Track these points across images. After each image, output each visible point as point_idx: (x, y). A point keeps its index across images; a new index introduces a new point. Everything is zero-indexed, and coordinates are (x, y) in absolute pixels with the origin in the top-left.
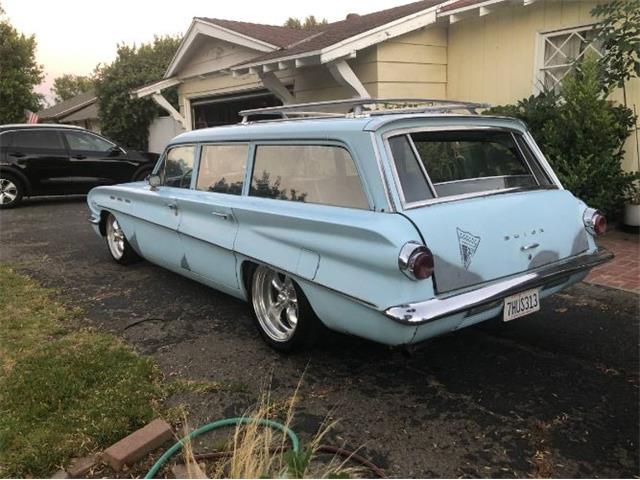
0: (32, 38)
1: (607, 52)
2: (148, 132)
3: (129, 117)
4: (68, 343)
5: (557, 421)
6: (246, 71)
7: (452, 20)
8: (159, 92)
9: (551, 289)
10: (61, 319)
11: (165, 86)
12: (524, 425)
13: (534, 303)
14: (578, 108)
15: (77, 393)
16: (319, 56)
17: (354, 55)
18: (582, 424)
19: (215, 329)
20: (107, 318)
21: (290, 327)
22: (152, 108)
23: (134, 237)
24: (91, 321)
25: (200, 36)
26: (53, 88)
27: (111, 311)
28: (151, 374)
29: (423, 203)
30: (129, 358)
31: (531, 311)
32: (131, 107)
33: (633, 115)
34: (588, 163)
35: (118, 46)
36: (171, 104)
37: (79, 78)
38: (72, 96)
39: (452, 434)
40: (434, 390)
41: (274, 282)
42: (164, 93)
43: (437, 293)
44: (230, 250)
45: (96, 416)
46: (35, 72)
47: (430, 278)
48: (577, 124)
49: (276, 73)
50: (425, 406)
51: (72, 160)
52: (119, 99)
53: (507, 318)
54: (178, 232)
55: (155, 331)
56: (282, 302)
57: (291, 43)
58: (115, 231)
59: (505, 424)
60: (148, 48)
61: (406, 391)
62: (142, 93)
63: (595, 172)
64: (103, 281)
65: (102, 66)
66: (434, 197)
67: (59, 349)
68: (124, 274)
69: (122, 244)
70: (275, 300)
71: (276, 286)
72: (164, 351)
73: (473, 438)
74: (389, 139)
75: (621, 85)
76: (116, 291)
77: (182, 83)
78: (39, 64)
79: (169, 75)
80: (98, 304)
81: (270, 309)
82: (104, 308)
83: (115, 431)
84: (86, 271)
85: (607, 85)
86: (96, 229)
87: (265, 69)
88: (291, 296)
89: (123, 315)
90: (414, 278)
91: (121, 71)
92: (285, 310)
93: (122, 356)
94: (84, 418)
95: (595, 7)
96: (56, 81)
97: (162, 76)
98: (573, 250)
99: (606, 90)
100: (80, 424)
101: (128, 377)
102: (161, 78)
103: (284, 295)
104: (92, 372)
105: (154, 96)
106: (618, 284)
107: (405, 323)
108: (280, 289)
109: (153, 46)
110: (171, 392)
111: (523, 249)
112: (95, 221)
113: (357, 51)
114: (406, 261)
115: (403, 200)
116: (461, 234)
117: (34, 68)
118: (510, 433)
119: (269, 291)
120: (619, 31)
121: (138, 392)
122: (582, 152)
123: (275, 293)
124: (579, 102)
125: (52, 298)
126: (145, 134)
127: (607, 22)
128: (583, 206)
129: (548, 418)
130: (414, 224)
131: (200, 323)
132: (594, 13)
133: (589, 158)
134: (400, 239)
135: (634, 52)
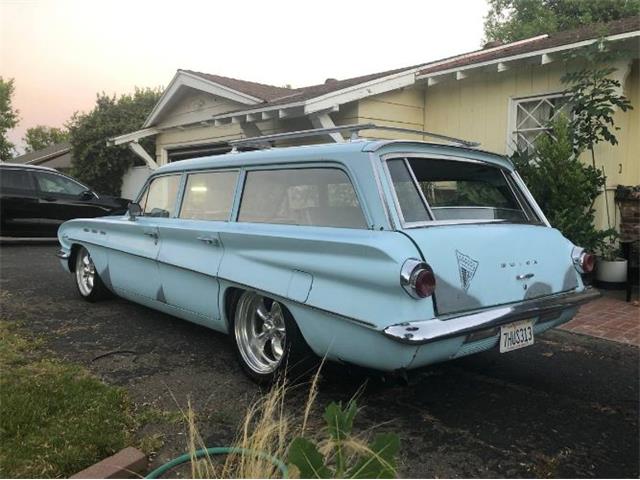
0: (11, 82)
1: (576, 117)
2: (121, 181)
3: (103, 165)
4: (28, 372)
5: (561, 455)
6: (228, 121)
7: (430, 82)
8: (136, 140)
9: (546, 324)
10: (22, 350)
11: (144, 136)
12: (527, 459)
13: (529, 336)
14: (552, 165)
15: (38, 419)
16: (302, 108)
17: (337, 109)
18: (586, 459)
19: (192, 363)
20: (73, 350)
21: (274, 359)
22: (128, 158)
23: (107, 271)
24: (54, 353)
25: (183, 87)
26: (25, 137)
27: (78, 344)
28: (122, 403)
29: (421, 224)
30: (97, 388)
31: (526, 344)
32: (106, 156)
33: (602, 176)
34: (563, 217)
35: (98, 96)
36: (149, 153)
37: (52, 130)
38: (43, 147)
39: (453, 467)
40: (429, 424)
41: (259, 311)
42: (142, 142)
43: (437, 315)
44: (214, 277)
45: (59, 444)
46: (10, 116)
47: (430, 297)
48: (552, 180)
49: (258, 125)
50: (421, 440)
51: (41, 201)
52: (94, 147)
53: (503, 349)
54: (157, 262)
55: (126, 363)
56: (268, 331)
57: (273, 98)
58: (85, 266)
59: (508, 459)
60: (129, 99)
61: (400, 426)
62: (120, 140)
63: (570, 225)
64: (69, 316)
65: (80, 114)
66: (431, 219)
67: (18, 377)
68: (93, 310)
69: (91, 280)
70: (259, 330)
71: (261, 315)
72: (136, 382)
73: (476, 470)
74: (388, 160)
75: (590, 147)
76: (83, 325)
77: (159, 134)
78: (14, 110)
79: (148, 124)
80: (62, 337)
81: (253, 340)
82: (69, 341)
83: (81, 459)
84: (51, 307)
85: (576, 147)
86: (65, 264)
87: (248, 119)
88: (278, 324)
89: (92, 347)
90: (416, 295)
91: (99, 119)
92: (270, 341)
93: (90, 386)
94: (46, 446)
95: (565, 75)
96: (29, 131)
97: (141, 126)
98: (564, 286)
99: (576, 151)
100: (42, 451)
101: (96, 405)
102: (140, 127)
103: (270, 325)
104: (55, 400)
105: (132, 144)
106: (599, 334)
107: (406, 342)
108: (265, 318)
109: (133, 97)
110: (144, 423)
111: (518, 278)
112: (65, 256)
113: (340, 106)
114: (407, 277)
115: (403, 219)
116: (460, 257)
117: (9, 112)
118: (514, 467)
119: (253, 321)
120: (587, 97)
121: (107, 421)
122: (557, 208)
123: (260, 323)
124: (553, 160)
125: (11, 330)
126: (119, 183)
127: (577, 88)
128: (571, 245)
129: (551, 453)
130: (414, 242)
131: (175, 357)
132: (564, 80)
133: (564, 212)
134: (401, 256)
135: (602, 117)
